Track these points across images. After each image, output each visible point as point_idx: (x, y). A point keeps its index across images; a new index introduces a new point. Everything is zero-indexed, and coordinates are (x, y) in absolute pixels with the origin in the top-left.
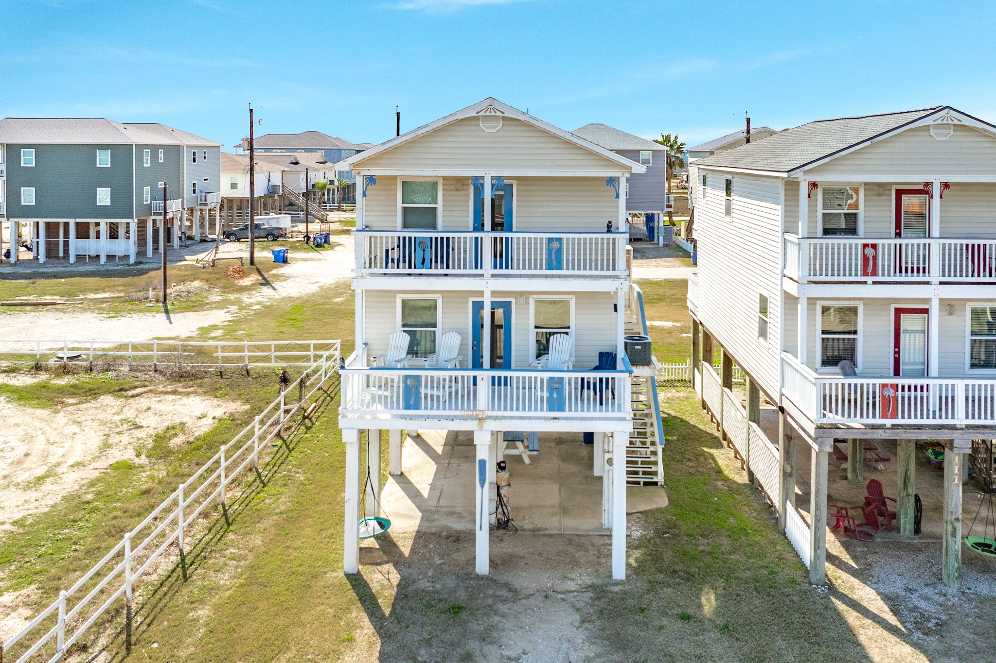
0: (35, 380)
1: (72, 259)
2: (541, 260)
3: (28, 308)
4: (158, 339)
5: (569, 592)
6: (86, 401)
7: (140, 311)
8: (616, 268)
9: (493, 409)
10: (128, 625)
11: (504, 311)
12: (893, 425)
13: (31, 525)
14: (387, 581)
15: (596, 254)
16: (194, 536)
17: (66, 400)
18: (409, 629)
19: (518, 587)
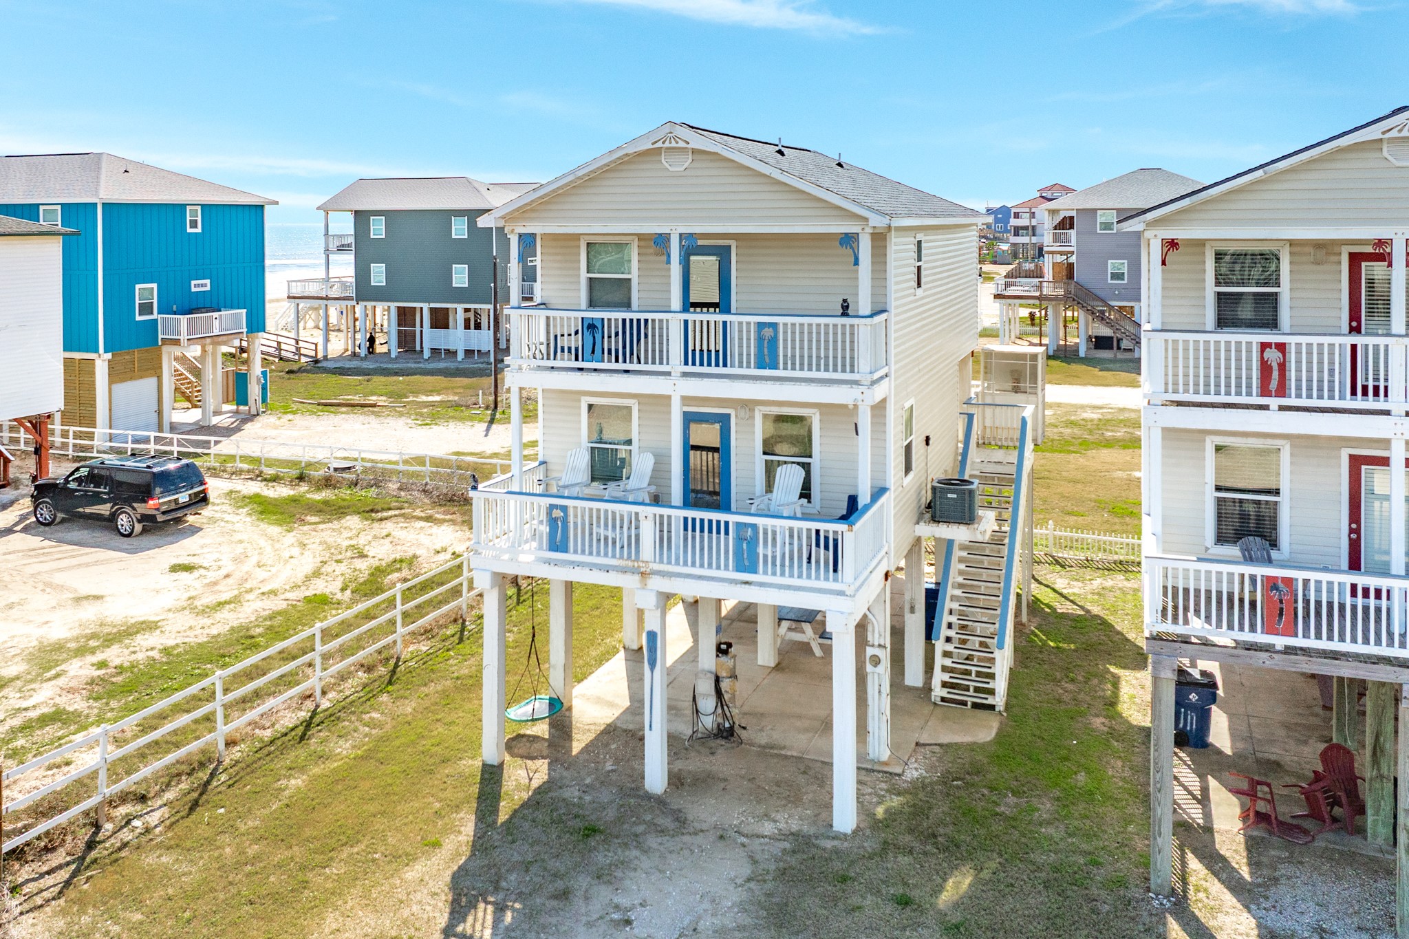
0: (292, 493)
1: (427, 354)
2: (749, 355)
3: (344, 409)
4: (458, 454)
5: (758, 836)
6: (330, 521)
7: (461, 419)
8: (856, 370)
9: (661, 562)
10: (208, 782)
11: (721, 427)
12: (1287, 647)
13: (179, 655)
14: (527, 781)
15: (827, 349)
16: (341, 691)
17: (308, 518)
18: (514, 846)
19: (690, 817)
